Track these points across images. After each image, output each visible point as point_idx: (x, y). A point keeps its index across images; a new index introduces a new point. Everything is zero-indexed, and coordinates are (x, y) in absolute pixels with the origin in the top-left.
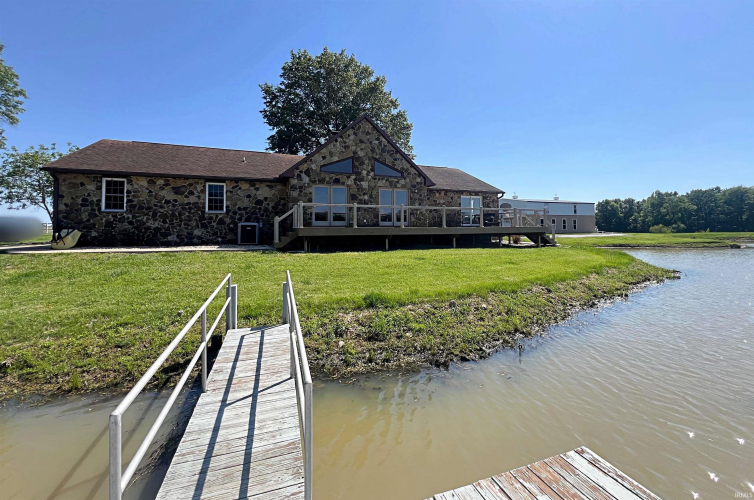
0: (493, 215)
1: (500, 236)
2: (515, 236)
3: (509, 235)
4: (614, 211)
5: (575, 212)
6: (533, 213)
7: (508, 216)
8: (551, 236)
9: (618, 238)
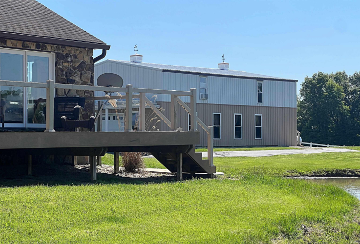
0: (81, 101)
1: (95, 153)
2: (128, 155)
3: (115, 150)
4: (333, 98)
5: (260, 99)
6: (167, 98)
7: (113, 103)
8: (205, 155)
9: (336, 156)
